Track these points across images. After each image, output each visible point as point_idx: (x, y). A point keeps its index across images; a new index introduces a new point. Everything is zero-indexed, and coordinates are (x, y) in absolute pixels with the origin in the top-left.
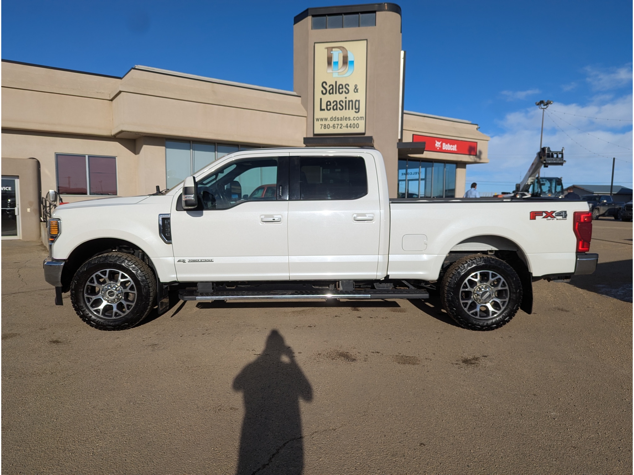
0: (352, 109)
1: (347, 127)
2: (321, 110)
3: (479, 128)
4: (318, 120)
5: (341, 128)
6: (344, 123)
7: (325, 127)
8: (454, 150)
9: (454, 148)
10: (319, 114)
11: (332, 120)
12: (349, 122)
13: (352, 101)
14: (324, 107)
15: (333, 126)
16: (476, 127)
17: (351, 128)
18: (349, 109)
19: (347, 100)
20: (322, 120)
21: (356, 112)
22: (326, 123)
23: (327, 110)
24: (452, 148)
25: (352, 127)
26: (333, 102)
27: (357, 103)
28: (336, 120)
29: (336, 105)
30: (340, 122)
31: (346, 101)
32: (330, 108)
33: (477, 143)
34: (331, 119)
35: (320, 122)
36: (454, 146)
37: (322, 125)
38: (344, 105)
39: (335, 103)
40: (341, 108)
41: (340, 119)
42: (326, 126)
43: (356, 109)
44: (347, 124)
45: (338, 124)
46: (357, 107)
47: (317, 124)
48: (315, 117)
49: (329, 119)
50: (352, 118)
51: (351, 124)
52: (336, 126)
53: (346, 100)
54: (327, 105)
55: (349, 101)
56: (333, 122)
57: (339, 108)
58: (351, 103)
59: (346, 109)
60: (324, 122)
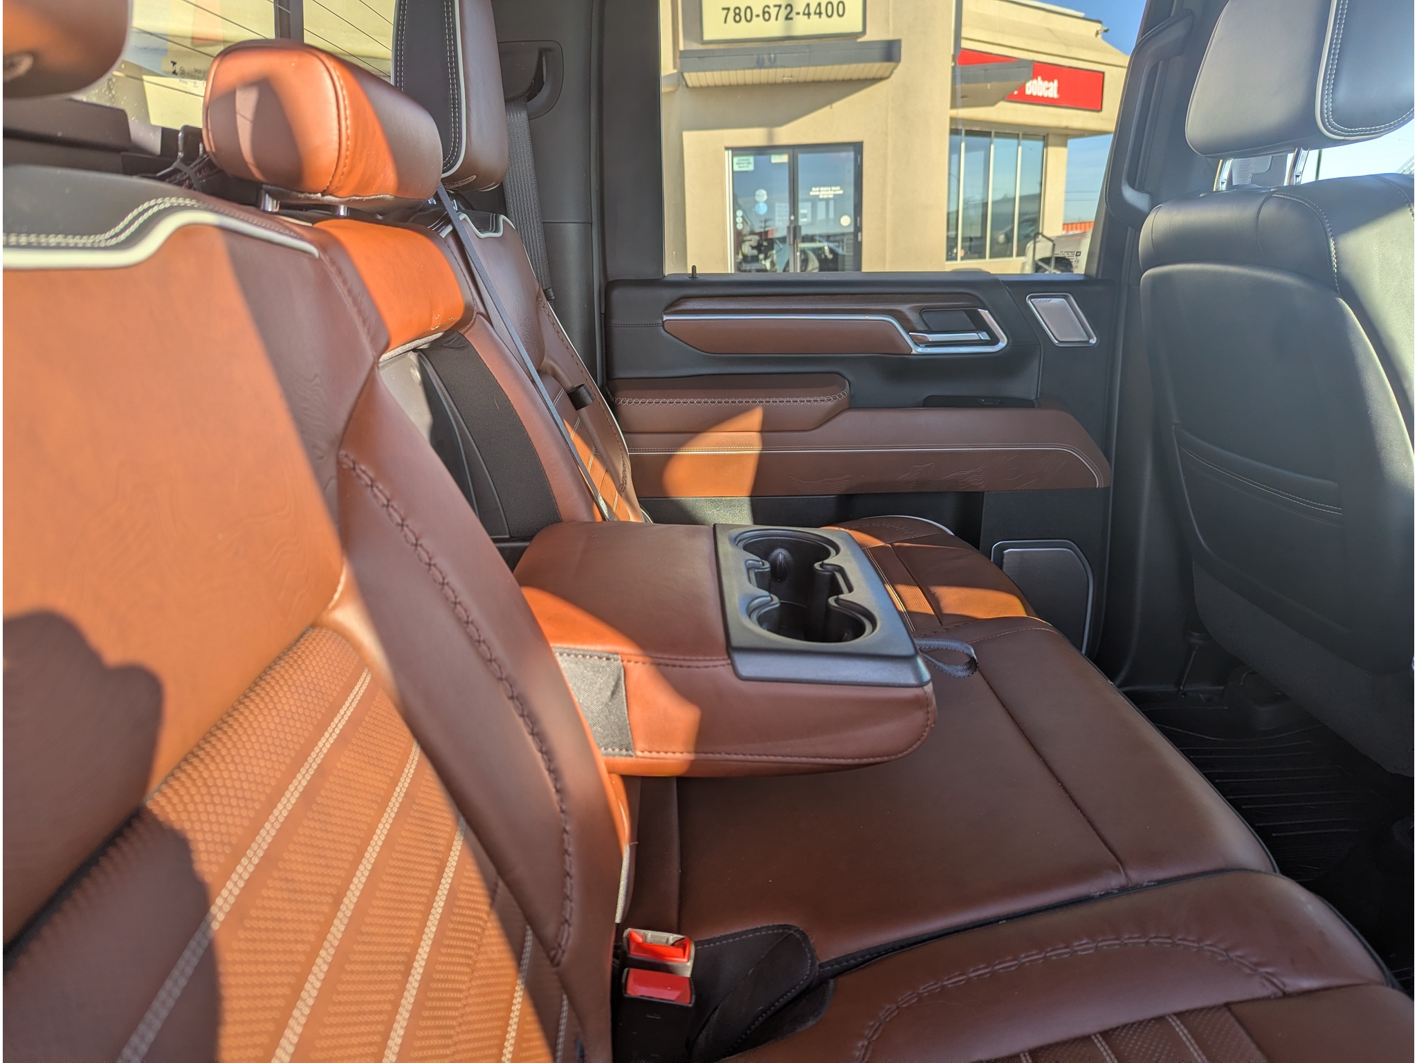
3: (1106, 31)
5: (787, 18)
8: (1051, 95)
9: (1051, 89)
15: (764, 13)
16: (1098, 27)
17: (820, 17)
24: (1048, 89)
25: (824, 15)
33: (1103, 73)
36: (1051, 84)
37: (728, 9)
42: (742, 14)
44: (808, 5)
45: (779, 6)
47: (713, 8)
51: (819, 5)
52: (773, 11)
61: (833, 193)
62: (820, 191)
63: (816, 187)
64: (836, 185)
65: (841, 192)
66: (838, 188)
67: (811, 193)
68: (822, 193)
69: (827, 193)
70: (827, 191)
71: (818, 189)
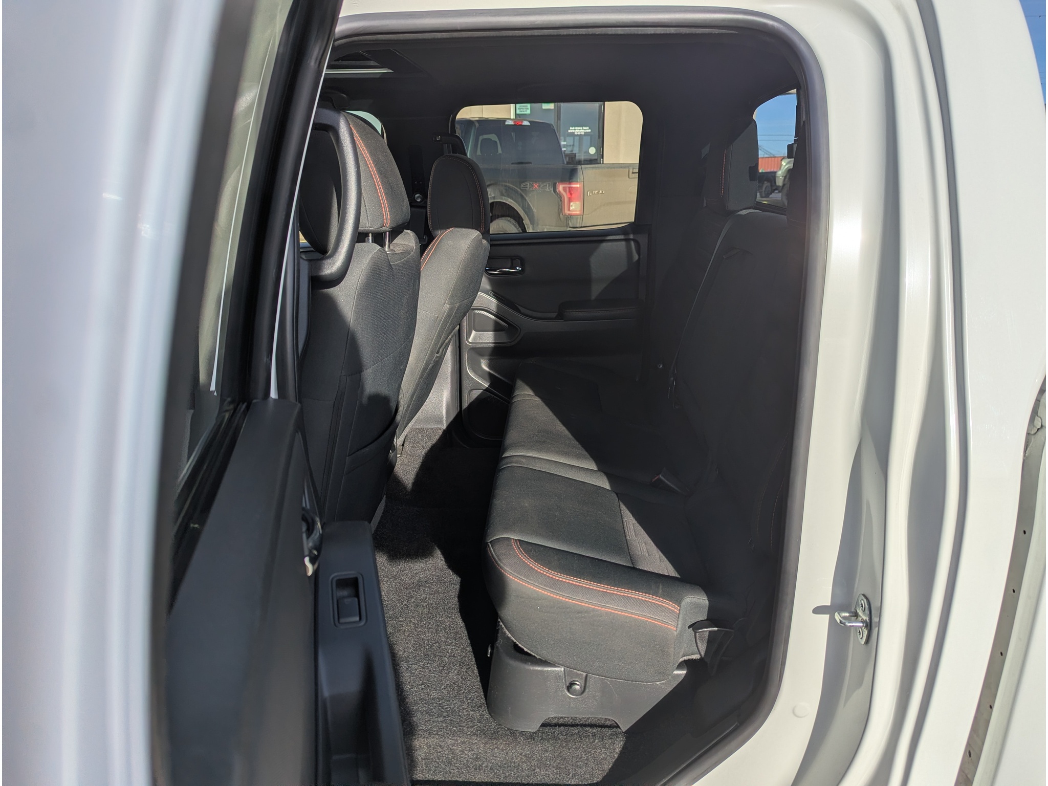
61: (584, 131)
62: (575, 130)
63: (572, 127)
64: (586, 127)
65: (590, 131)
66: (588, 128)
67: (569, 131)
68: (576, 131)
69: (580, 131)
70: (580, 130)
71: (574, 128)
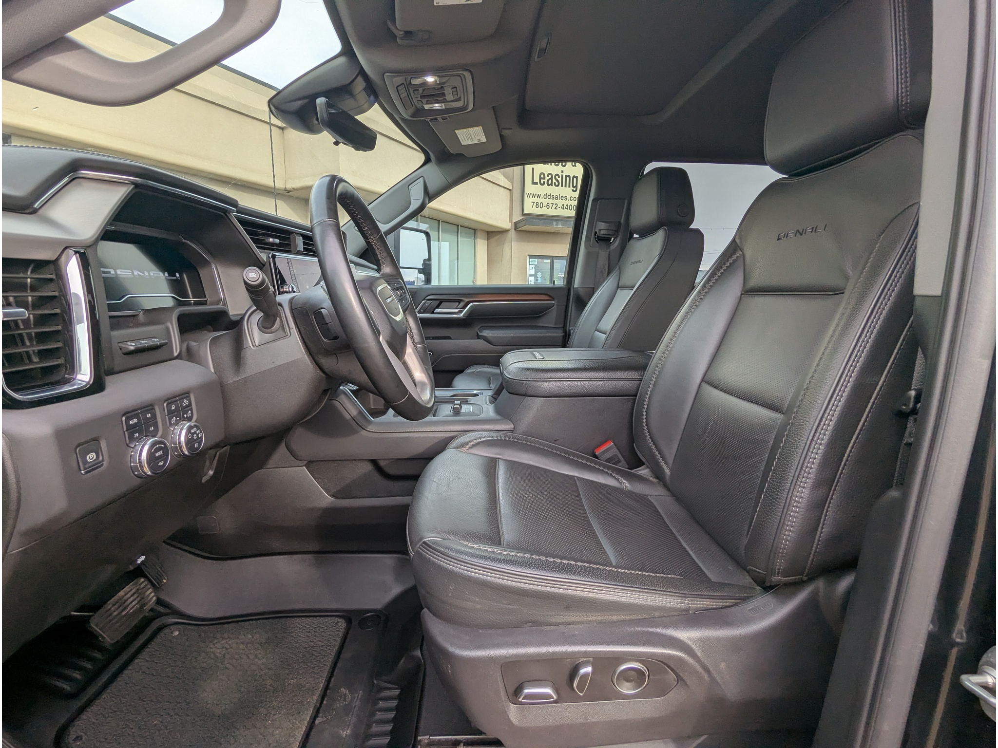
0: (569, 187)
1: (563, 208)
2: (533, 183)
4: (528, 195)
5: (555, 209)
6: (560, 203)
7: (537, 206)
10: (530, 188)
11: (546, 198)
12: (565, 203)
13: (569, 176)
14: (536, 180)
15: (547, 206)
18: (566, 186)
19: (564, 174)
20: (534, 196)
21: (573, 190)
22: (539, 200)
23: (541, 184)
25: (568, 209)
26: (548, 176)
27: (575, 179)
28: (550, 198)
29: (551, 179)
30: (555, 201)
31: (562, 176)
32: (544, 182)
34: (545, 196)
35: (531, 199)
37: (534, 202)
38: (560, 180)
39: (550, 176)
40: (557, 184)
41: (555, 197)
42: (539, 205)
43: (573, 187)
44: (563, 205)
45: (553, 204)
46: (575, 185)
47: (528, 201)
48: (526, 192)
49: (542, 196)
50: (568, 198)
51: (567, 205)
52: (551, 205)
53: (562, 174)
54: (540, 179)
55: (566, 176)
56: (547, 201)
57: (555, 183)
58: (568, 178)
59: (562, 186)
60: (536, 200)
